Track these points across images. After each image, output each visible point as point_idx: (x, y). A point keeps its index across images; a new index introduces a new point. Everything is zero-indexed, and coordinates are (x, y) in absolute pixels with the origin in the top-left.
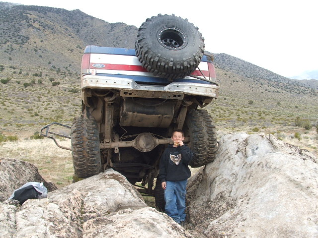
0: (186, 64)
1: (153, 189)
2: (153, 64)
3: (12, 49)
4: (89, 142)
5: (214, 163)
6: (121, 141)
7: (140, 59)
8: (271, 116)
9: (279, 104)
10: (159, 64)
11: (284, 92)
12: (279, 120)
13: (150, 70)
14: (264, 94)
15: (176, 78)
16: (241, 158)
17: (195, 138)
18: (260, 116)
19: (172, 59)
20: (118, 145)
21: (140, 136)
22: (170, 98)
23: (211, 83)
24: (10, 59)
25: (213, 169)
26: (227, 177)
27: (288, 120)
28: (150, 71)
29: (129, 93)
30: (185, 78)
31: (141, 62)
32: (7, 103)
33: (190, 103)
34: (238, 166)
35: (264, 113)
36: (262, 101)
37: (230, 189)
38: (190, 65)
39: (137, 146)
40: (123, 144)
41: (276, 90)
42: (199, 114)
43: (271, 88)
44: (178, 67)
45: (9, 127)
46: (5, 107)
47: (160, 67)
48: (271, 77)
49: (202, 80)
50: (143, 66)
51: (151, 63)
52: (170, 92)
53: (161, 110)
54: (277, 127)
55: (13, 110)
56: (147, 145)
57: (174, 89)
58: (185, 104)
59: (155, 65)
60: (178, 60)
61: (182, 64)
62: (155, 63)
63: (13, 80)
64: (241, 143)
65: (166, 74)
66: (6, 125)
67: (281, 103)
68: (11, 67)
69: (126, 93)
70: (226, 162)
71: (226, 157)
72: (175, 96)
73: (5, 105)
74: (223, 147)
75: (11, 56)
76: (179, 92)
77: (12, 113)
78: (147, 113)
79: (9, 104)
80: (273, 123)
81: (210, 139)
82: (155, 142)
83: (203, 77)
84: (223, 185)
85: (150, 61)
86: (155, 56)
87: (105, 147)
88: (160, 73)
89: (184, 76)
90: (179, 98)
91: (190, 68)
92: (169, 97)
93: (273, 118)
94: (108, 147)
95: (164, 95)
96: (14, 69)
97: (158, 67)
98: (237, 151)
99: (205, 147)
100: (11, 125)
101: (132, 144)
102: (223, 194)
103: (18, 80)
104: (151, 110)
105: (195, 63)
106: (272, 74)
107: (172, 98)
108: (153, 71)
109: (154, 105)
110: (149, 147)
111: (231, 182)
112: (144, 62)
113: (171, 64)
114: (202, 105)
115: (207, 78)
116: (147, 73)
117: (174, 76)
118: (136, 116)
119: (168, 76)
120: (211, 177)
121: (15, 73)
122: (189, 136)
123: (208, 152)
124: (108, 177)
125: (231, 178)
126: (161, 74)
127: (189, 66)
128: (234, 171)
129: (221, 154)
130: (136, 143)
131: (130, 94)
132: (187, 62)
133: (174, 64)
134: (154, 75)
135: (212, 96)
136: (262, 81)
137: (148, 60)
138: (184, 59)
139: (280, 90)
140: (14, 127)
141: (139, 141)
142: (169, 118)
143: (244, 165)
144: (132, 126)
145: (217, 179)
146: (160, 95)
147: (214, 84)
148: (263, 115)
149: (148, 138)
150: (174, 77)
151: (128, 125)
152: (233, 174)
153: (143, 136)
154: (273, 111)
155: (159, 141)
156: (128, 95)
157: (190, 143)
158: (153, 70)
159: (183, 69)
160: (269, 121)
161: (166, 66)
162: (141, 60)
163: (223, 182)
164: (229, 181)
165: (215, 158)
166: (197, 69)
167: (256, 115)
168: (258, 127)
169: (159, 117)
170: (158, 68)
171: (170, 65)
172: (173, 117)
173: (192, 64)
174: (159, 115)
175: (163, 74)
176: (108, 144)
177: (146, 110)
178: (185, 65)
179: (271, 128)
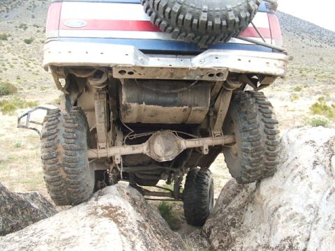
0: (232, 16)
1: (181, 191)
2: (170, 17)
3: (35, 6)
4: (66, 154)
5: (274, 178)
6: (126, 146)
7: (147, 9)
8: (313, 74)
9: (321, 59)
10: (181, 17)
11: (328, 46)
12: (322, 77)
13: (166, 28)
14: (305, 49)
15: (214, 43)
16: (322, 177)
17: (245, 141)
18: (300, 73)
19: (205, 7)
20: (120, 151)
21: (156, 136)
22: (204, 78)
23: (274, 50)
24: (33, 17)
25: (274, 189)
26: (300, 210)
27: (332, 78)
28: (165, 31)
29: (127, 71)
30: (230, 41)
31: (150, 15)
32: (31, 64)
33: (237, 85)
34: (318, 192)
35: (306, 70)
36: (303, 56)
37: (307, 235)
38: (240, 18)
39: (150, 152)
40: (128, 150)
41: (319, 44)
42: (251, 99)
43: (313, 43)
44: (217, 21)
45: (33, 91)
46: (29, 68)
47: (183, 23)
48: (313, 31)
49: (258, 44)
50: (152, 22)
51: (167, 15)
52: (202, 69)
53: (188, 98)
54: (321, 86)
55: (38, 71)
56: (167, 150)
57: (211, 62)
58: (229, 86)
59: (173, 20)
60: (216, 9)
61: (225, 17)
62: (174, 16)
63: (37, 40)
64: (321, 149)
65: (196, 37)
66: (29, 88)
67: (324, 59)
68: (34, 26)
69: (122, 72)
70: (296, 181)
71: (296, 172)
72: (211, 75)
73: (29, 66)
74: (290, 154)
75: (34, 14)
76: (220, 68)
77: (37, 74)
78: (164, 104)
79: (33, 66)
80: (316, 81)
81: (270, 142)
82: (179, 146)
83: (259, 40)
84: (291, 224)
85: (164, 13)
86: (174, 3)
87: (100, 156)
88: (183, 34)
89: (228, 38)
90: (218, 79)
91: (239, 23)
92: (202, 76)
93: (316, 76)
94: (104, 155)
95: (191, 74)
96: (38, 27)
97: (180, 22)
98: (315, 164)
99: (262, 156)
100: (35, 88)
101: (142, 149)
102: (295, 242)
103: (42, 39)
104: (170, 99)
105: (248, 14)
106: (315, 27)
107: (206, 78)
108: (172, 31)
109: (175, 91)
110: (169, 153)
111: (308, 221)
112: (154, 14)
113: (204, 17)
114: (256, 85)
115: (268, 42)
116: (162, 34)
117: (210, 38)
118: (145, 110)
119: (199, 40)
120: (270, 204)
121: (38, 31)
122: (234, 134)
123: (266, 164)
124: (100, 211)
125: (306, 214)
126: (185, 36)
127: (237, 20)
128: (311, 202)
129: (285, 164)
130: (149, 147)
131: (131, 73)
132: (235, 12)
133: (210, 17)
134: (173, 37)
135: (277, 73)
136: (303, 34)
137: (161, 11)
138: (229, 7)
139: (323, 45)
140: (38, 90)
141: (153, 144)
142: (201, 111)
143: (330, 194)
144: (140, 123)
145: (281, 210)
146: (185, 74)
147: (280, 51)
148: (304, 72)
149: (167, 139)
150: (210, 41)
151: (134, 121)
152: (311, 206)
153: (160, 136)
154: (315, 68)
155: (186, 144)
156: (127, 76)
157: (236, 145)
158: (170, 28)
159: (227, 26)
160: (310, 78)
161: (195, 21)
162: (149, 11)
163: (292, 217)
164: (303, 218)
165: (276, 170)
166: (250, 25)
167: (297, 72)
168: (299, 85)
169: (185, 110)
170: (180, 26)
171: (201, 19)
172: (208, 109)
173: (243, 15)
174: (184, 107)
175: (189, 35)
176: (104, 151)
177: (161, 99)
178: (231, 19)
179: (315, 87)
